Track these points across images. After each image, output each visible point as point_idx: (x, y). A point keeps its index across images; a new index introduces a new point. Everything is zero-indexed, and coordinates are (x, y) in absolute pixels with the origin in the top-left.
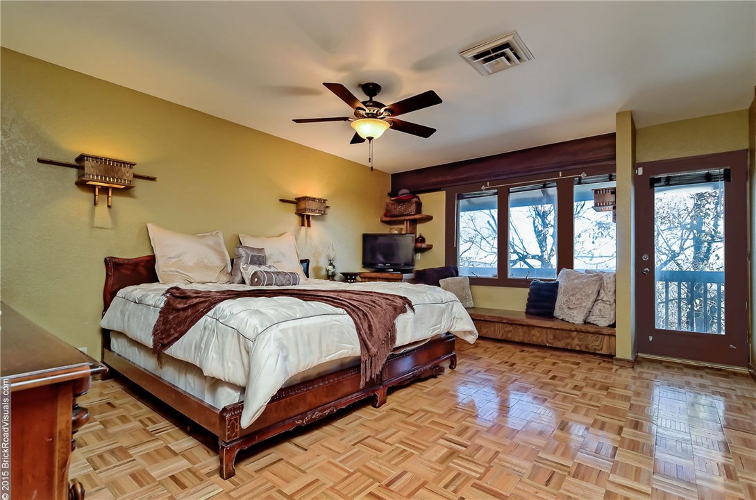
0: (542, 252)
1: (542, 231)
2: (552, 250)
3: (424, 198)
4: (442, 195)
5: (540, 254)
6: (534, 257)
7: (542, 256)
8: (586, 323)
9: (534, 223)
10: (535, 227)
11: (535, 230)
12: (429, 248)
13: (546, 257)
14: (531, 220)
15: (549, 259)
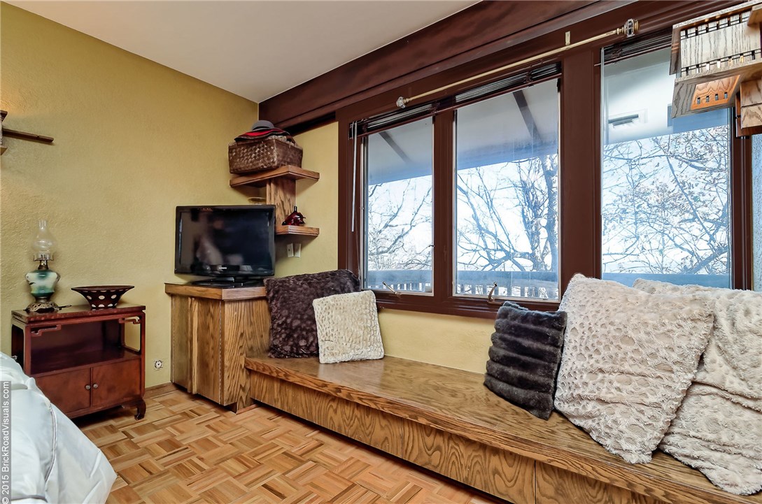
0: (533, 248)
1: (532, 222)
2: (545, 247)
3: (303, 140)
4: (330, 133)
5: (531, 252)
6: (523, 255)
7: (533, 254)
8: (658, 452)
9: (523, 212)
10: (524, 217)
11: (524, 220)
12: (311, 237)
13: (538, 255)
14: (520, 208)
15: (543, 258)
